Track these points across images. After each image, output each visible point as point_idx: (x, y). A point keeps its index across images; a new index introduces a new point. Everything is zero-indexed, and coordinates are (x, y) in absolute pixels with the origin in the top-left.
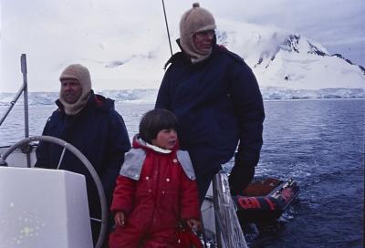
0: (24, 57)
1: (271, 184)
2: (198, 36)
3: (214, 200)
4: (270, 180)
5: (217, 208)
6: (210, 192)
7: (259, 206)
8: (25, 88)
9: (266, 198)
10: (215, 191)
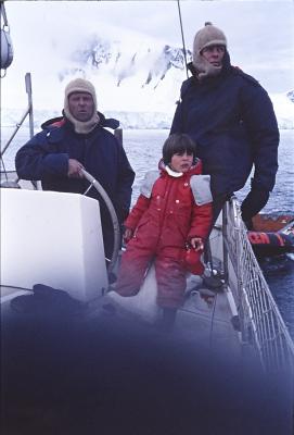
0: (28, 75)
1: (284, 222)
2: (205, 54)
3: (223, 229)
4: (283, 217)
5: (225, 236)
6: (219, 222)
7: (268, 242)
8: (30, 111)
9: (276, 234)
10: (225, 221)
